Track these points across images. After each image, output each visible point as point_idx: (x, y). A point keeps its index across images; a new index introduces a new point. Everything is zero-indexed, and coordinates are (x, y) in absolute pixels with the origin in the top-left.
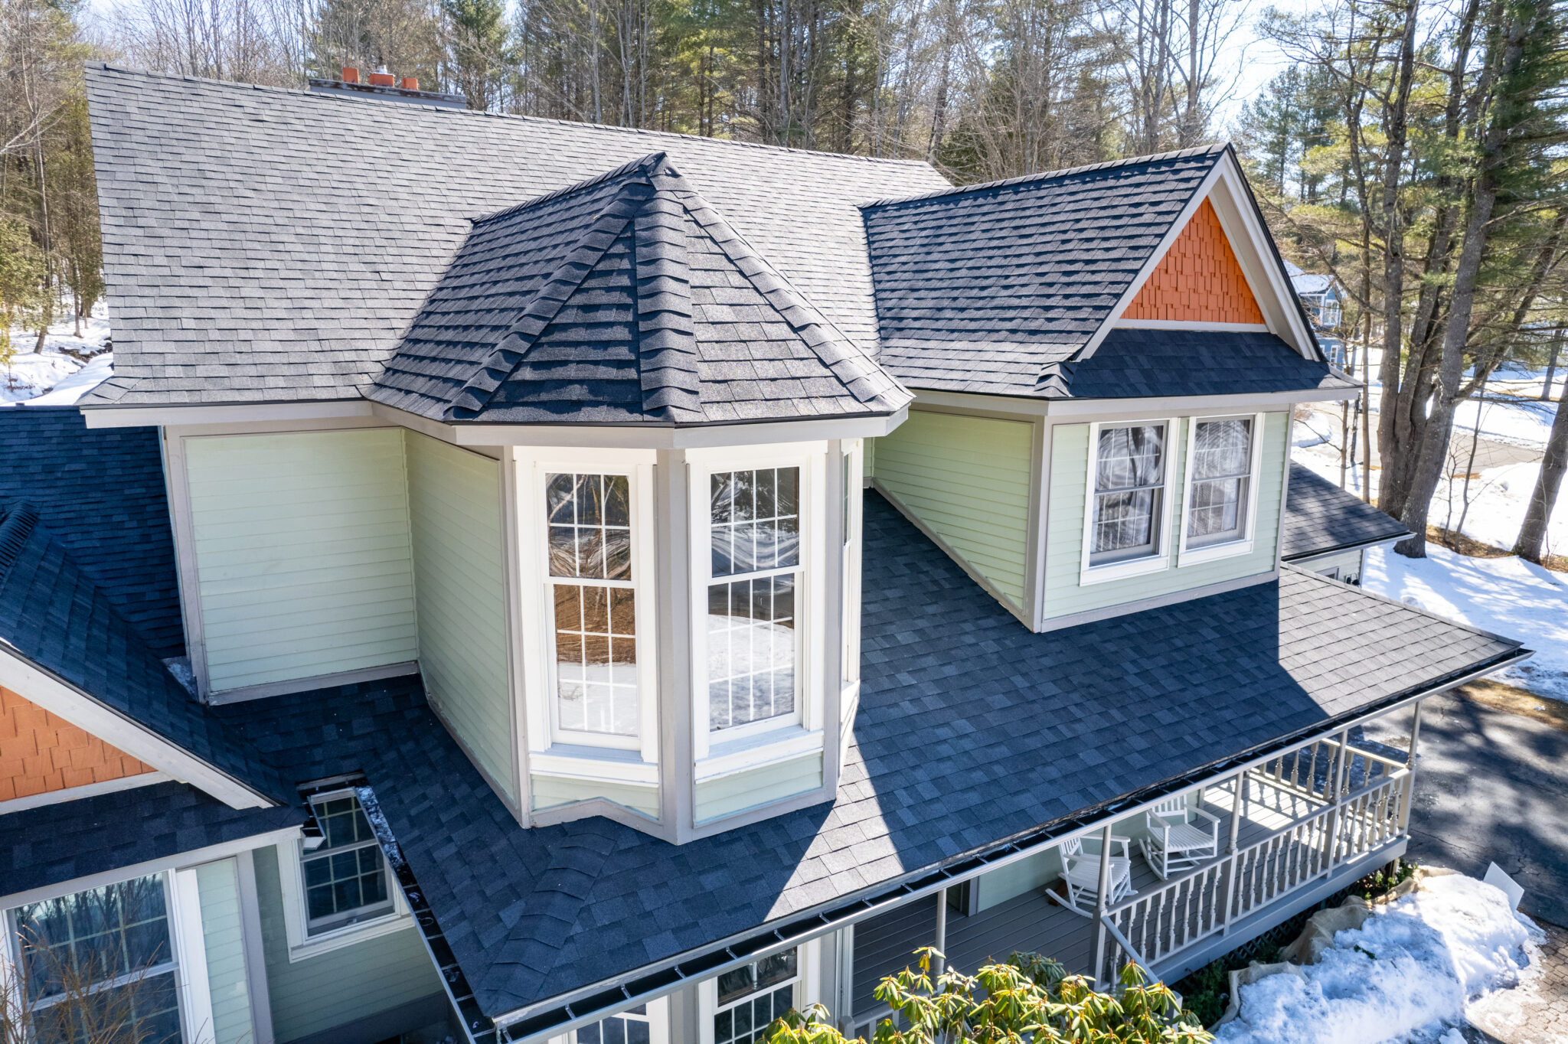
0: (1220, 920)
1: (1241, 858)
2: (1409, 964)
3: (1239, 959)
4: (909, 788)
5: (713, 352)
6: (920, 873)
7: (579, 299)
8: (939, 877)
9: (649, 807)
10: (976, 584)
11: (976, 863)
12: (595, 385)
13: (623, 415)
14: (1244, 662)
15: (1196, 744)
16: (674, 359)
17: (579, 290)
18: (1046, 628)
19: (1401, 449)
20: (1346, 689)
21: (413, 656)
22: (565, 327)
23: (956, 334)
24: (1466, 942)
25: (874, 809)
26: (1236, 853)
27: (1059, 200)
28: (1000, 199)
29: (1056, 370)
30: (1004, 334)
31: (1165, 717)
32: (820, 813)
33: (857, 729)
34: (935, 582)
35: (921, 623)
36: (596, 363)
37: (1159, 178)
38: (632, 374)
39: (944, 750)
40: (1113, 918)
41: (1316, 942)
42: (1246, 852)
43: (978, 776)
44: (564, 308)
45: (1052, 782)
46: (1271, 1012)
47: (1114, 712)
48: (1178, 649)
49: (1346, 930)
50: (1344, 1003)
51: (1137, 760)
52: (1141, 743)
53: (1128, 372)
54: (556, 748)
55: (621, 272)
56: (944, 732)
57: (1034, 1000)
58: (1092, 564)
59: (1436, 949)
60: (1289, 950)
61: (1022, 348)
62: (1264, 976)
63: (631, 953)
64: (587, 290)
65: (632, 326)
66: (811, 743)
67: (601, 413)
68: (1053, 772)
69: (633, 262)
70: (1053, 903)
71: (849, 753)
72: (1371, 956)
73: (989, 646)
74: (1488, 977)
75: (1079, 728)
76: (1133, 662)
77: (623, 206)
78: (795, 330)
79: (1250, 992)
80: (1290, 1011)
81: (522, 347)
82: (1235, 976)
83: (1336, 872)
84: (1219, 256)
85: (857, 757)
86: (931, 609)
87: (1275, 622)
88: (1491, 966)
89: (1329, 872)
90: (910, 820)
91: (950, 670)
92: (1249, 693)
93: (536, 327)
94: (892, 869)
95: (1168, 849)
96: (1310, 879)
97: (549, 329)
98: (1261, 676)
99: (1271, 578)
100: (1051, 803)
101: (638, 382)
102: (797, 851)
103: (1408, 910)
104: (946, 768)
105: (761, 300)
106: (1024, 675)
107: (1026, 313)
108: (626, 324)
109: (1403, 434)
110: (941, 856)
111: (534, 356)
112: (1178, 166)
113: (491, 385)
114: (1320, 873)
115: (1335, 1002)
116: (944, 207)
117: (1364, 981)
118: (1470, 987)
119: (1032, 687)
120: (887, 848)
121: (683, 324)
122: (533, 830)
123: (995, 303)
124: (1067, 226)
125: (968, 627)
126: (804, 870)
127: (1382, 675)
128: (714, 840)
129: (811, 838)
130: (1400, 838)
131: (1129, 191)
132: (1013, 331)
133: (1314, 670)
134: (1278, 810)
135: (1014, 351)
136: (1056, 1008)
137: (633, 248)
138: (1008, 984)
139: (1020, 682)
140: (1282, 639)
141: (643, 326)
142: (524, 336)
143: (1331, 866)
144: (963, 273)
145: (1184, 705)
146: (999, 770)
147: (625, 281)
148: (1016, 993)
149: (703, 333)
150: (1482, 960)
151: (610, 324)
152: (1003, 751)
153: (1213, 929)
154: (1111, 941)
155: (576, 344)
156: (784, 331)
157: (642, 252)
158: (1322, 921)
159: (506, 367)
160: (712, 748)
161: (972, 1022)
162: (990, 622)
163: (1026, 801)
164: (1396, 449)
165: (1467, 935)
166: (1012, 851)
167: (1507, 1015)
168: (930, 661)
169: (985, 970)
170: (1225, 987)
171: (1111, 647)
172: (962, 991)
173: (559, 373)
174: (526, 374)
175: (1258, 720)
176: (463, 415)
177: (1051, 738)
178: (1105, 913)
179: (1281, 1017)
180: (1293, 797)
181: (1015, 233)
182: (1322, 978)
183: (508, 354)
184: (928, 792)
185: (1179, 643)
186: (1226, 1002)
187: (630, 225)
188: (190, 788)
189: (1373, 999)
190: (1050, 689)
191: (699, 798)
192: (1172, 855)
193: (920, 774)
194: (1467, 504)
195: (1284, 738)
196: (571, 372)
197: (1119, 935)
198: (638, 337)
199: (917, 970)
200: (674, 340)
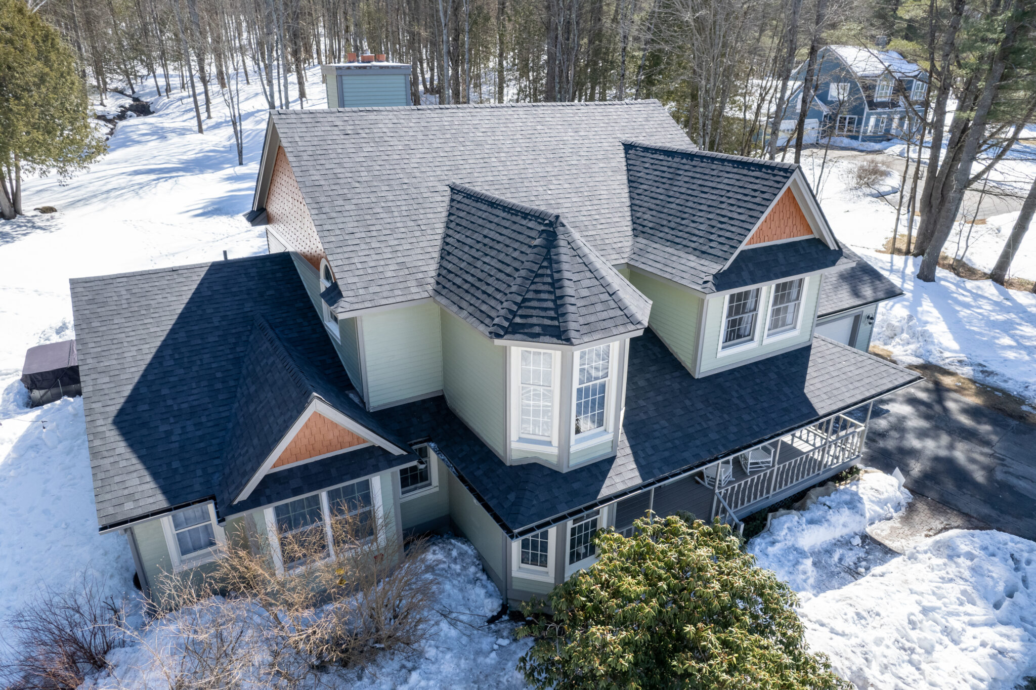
0: (768, 492)
1: (779, 469)
2: (846, 511)
3: (774, 508)
4: (643, 450)
5: (583, 311)
6: (647, 482)
7: (533, 287)
8: (653, 483)
9: (554, 460)
10: (671, 354)
11: (666, 478)
12: (544, 327)
13: (555, 340)
14: (787, 390)
15: (757, 429)
16: (571, 317)
17: (533, 283)
18: (700, 377)
19: (933, 211)
20: (829, 402)
21: (440, 388)
22: (530, 300)
23: (669, 243)
24: (873, 502)
25: (631, 458)
26: (777, 466)
27: (721, 174)
28: (694, 163)
29: (710, 278)
30: (690, 250)
31: (746, 417)
32: (610, 461)
33: (624, 426)
34: (654, 354)
35: (648, 376)
36: (543, 317)
37: (767, 176)
38: (556, 323)
39: (657, 434)
40: (720, 493)
41: (809, 502)
42: (782, 466)
43: (669, 445)
44: (528, 291)
45: (697, 447)
46: (782, 529)
47: (725, 416)
48: (757, 384)
49: (823, 496)
50: (813, 526)
51: (732, 437)
52: (735, 429)
53: (743, 273)
54: (521, 440)
55: (548, 275)
56: (656, 427)
57: (684, 529)
58: (723, 348)
59: (859, 505)
60: (797, 505)
61: (698, 260)
62: (782, 515)
63: (553, 510)
64: (536, 283)
65: (554, 301)
66: (609, 437)
67: (547, 338)
68: (698, 442)
69: (551, 270)
70: (698, 482)
71: (623, 438)
72: (830, 508)
73: (676, 386)
74: (879, 515)
75: (710, 423)
76: (737, 391)
77: (545, 242)
78: (611, 295)
79: (775, 522)
80: (790, 529)
81: (515, 308)
82: (770, 515)
83: (824, 472)
84: (793, 209)
85: (625, 438)
86: (653, 368)
87: (806, 368)
88: (881, 511)
89: (821, 472)
90: (643, 463)
91: (660, 398)
92: (785, 405)
93: (519, 299)
94: (638, 481)
95: (750, 461)
96: (811, 475)
97: (525, 300)
98: (792, 396)
99: (808, 344)
100: (696, 456)
101: (559, 327)
102: (604, 475)
103: (854, 488)
104: (657, 442)
105: (598, 283)
106: (690, 399)
107: (701, 241)
108: (552, 300)
109: (935, 202)
110: (654, 476)
111: (520, 312)
112: (776, 172)
113: (506, 324)
114: (816, 472)
115: (809, 526)
116: (666, 158)
117: (824, 517)
118: (870, 520)
119: (692, 405)
120: (637, 473)
121: (572, 300)
122: (511, 467)
123: (688, 230)
124: (723, 193)
125: (668, 377)
126: (607, 482)
127: (848, 395)
128: (575, 471)
129: (609, 470)
130: (858, 456)
131: (753, 180)
132: (695, 249)
133: (817, 393)
134: (807, 442)
135: (693, 261)
136: (690, 531)
137: (551, 264)
138: (676, 523)
139: (688, 403)
140: (808, 377)
141: (559, 302)
142: (515, 303)
143: (822, 469)
144: (673, 206)
145: (755, 412)
146: (677, 442)
147: (549, 280)
148: (678, 525)
149: (580, 303)
150: (878, 509)
151: (546, 300)
152: (679, 434)
153: (764, 496)
154: (719, 502)
155: (535, 308)
156: (605, 297)
157: (555, 266)
158: (813, 493)
159: (511, 317)
160: (576, 440)
161: (663, 533)
162: (677, 374)
163: (686, 455)
164: (930, 211)
165: (874, 499)
166: (680, 474)
167: (882, 530)
168: (652, 394)
169: (668, 518)
170: (766, 519)
171: (728, 384)
172: (660, 523)
173: (530, 321)
174: (518, 320)
175: (786, 418)
176: (498, 336)
177: (699, 428)
178: (717, 491)
179: (785, 531)
180: (815, 435)
181: (699, 188)
182: (808, 515)
183: (510, 311)
184: (650, 451)
185: (758, 381)
186: (765, 525)
187: (549, 252)
188: (379, 447)
189: (826, 525)
190: (700, 405)
191: (571, 458)
192: (752, 464)
193: (647, 444)
194: (967, 247)
195: (796, 425)
196: (534, 320)
197: (722, 500)
198: (557, 307)
199: (646, 517)
200: (571, 309)
